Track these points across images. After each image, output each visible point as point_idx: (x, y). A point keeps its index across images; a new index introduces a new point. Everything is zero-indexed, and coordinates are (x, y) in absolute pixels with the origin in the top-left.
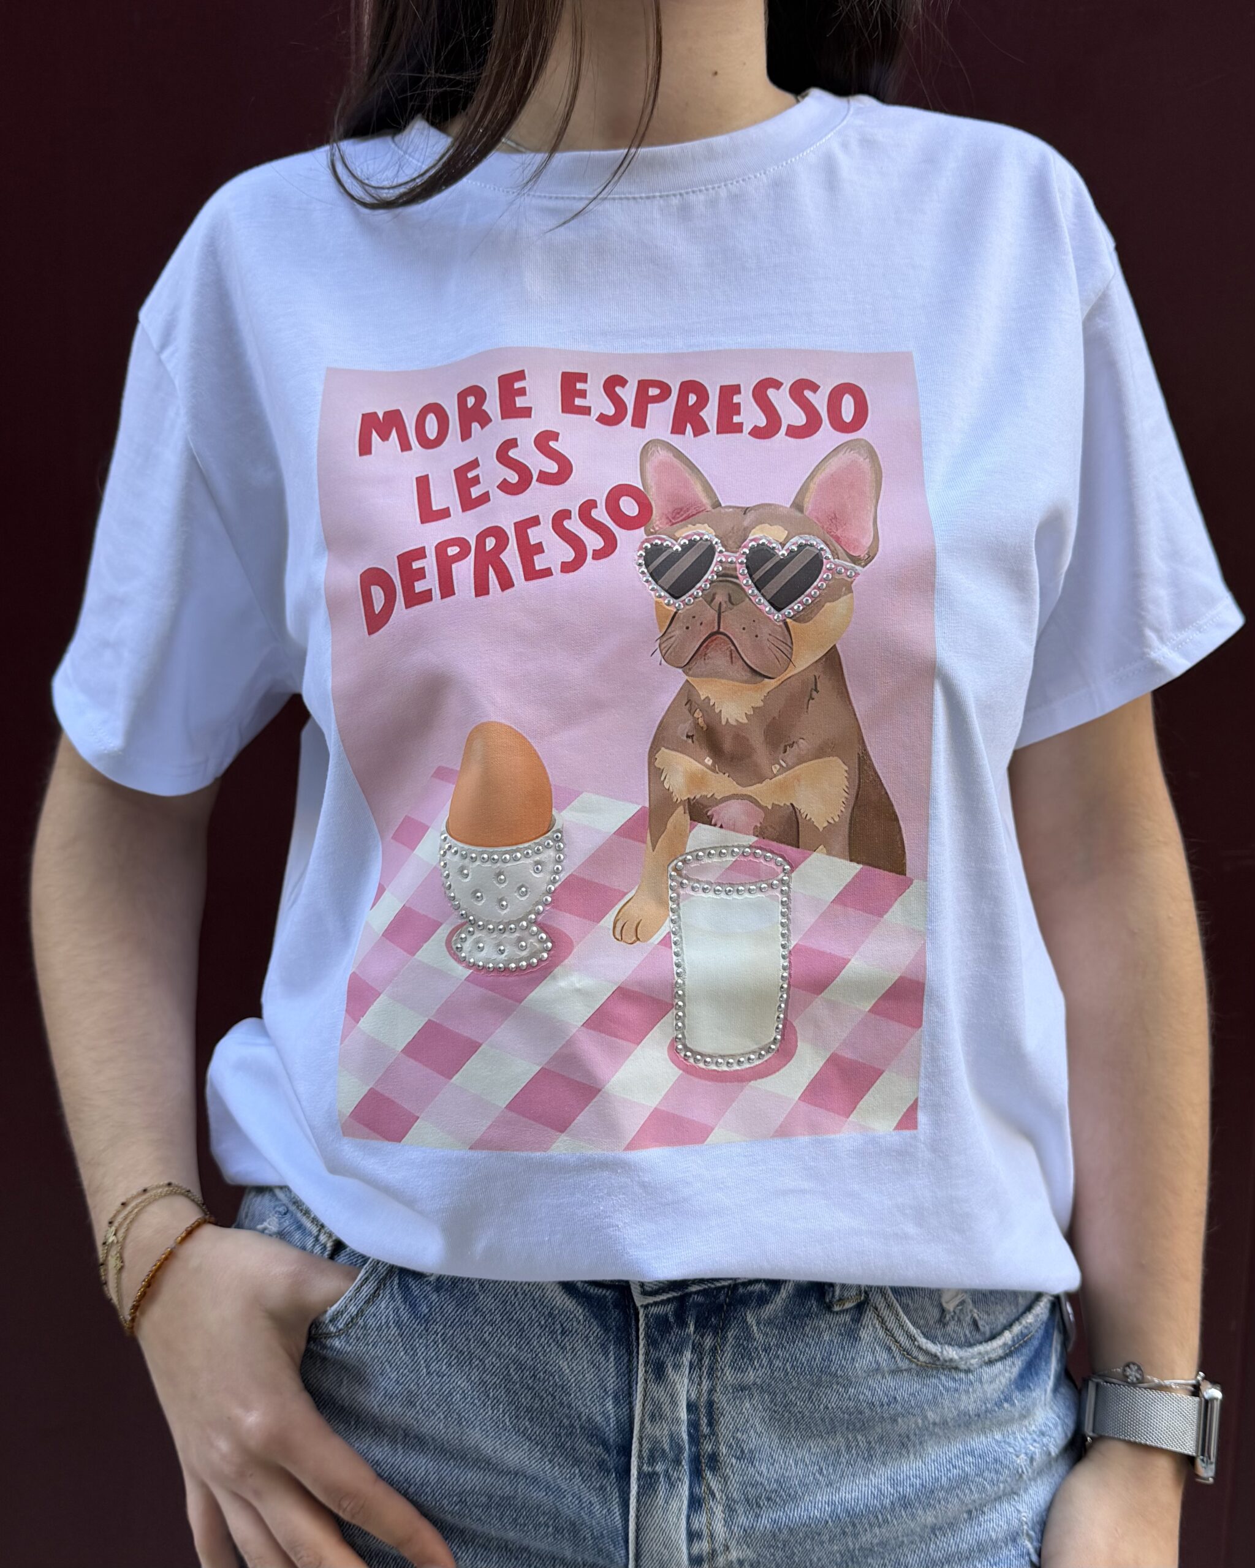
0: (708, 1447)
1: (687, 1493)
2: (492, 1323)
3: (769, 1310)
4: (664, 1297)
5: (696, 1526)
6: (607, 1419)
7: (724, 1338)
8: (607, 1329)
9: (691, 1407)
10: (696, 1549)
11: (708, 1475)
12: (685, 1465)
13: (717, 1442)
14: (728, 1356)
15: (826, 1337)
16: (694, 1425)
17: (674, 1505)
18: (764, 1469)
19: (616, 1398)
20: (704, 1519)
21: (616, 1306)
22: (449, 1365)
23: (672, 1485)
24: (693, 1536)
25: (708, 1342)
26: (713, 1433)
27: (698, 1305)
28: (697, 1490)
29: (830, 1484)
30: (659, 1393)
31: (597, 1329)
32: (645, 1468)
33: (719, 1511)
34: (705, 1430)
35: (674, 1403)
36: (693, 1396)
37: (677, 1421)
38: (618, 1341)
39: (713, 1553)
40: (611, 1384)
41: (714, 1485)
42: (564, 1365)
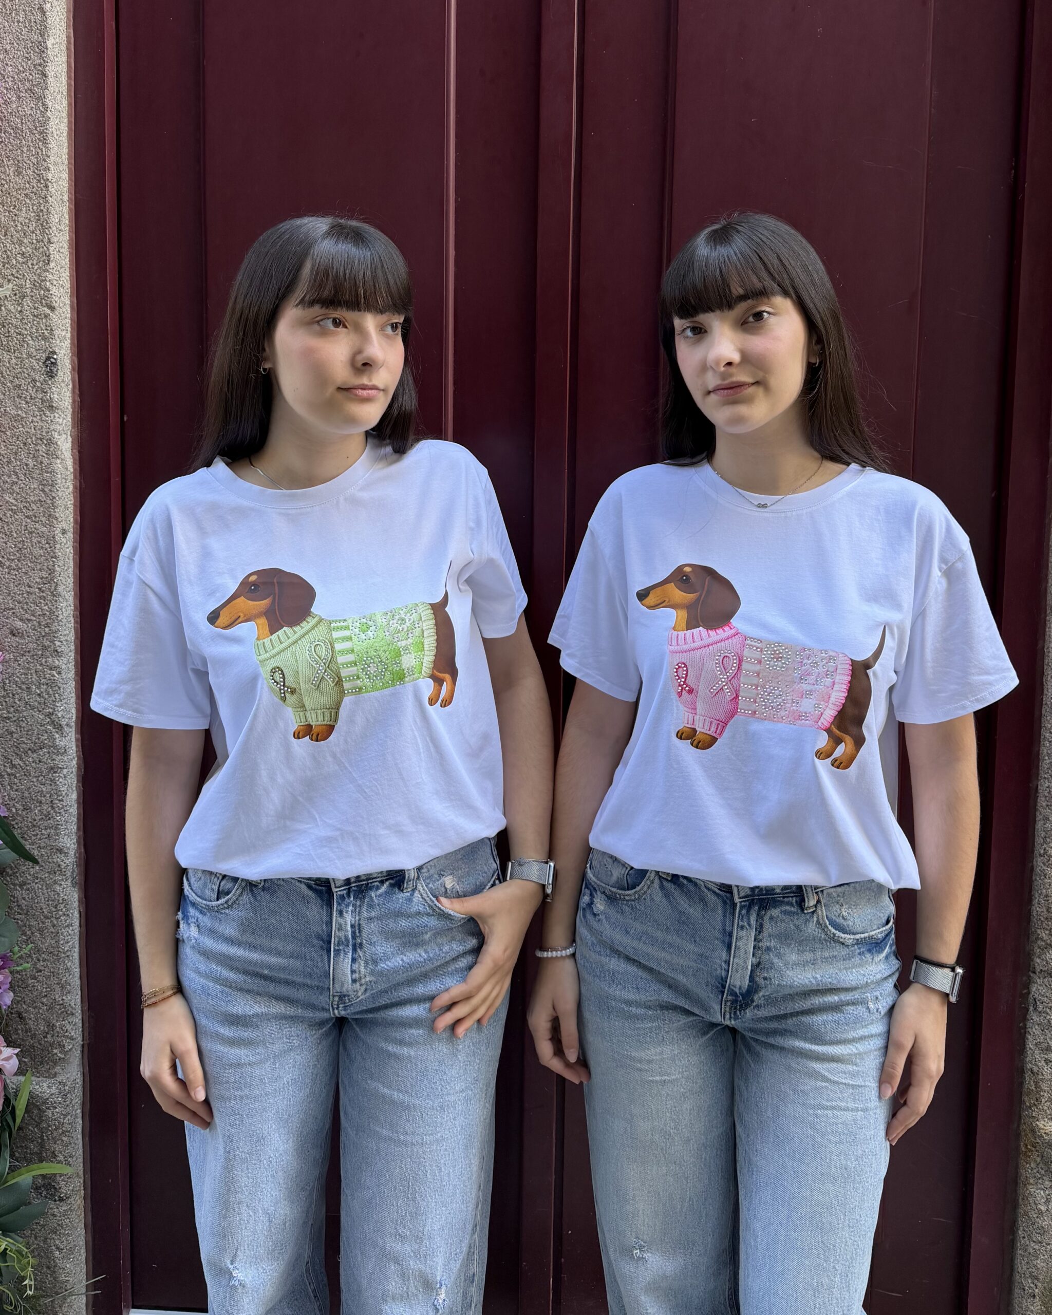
0: (359, 941)
1: (351, 957)
2: (283, 901)
3: (380, 892)
4: (343, 888)
5: (354, 968)
6: (323, 932)
7: (364, 902)
8: (323, 901)
9: (352, 926)
10: (354, 976)
11: (359, 950)
12: (350, 947)
13: (362, 939)
14: (365, 908)
15: (401, 901)
16: (353, 933)
17: (346, 961)
18: (378, 948)
19: (326, 924)
20: (357, 966)
21: (326, 892)
23: (346, 954)
24: (353, 972)
25: (358, 903)
26: (361, 936)
27: (354, 890)
28: (354, 955)
29: (402, 954)
30: (341, 920)
31: (320, 901)
32: (336, 948)
33: (362, 963)
34: (358, 934)
35: (346, 924)
36: (353, 922)
37: (347, 931)
38: (327, 905)
39: (360, 978)
40: (325, 919)
41: (361, 954)
42: (308, 914)
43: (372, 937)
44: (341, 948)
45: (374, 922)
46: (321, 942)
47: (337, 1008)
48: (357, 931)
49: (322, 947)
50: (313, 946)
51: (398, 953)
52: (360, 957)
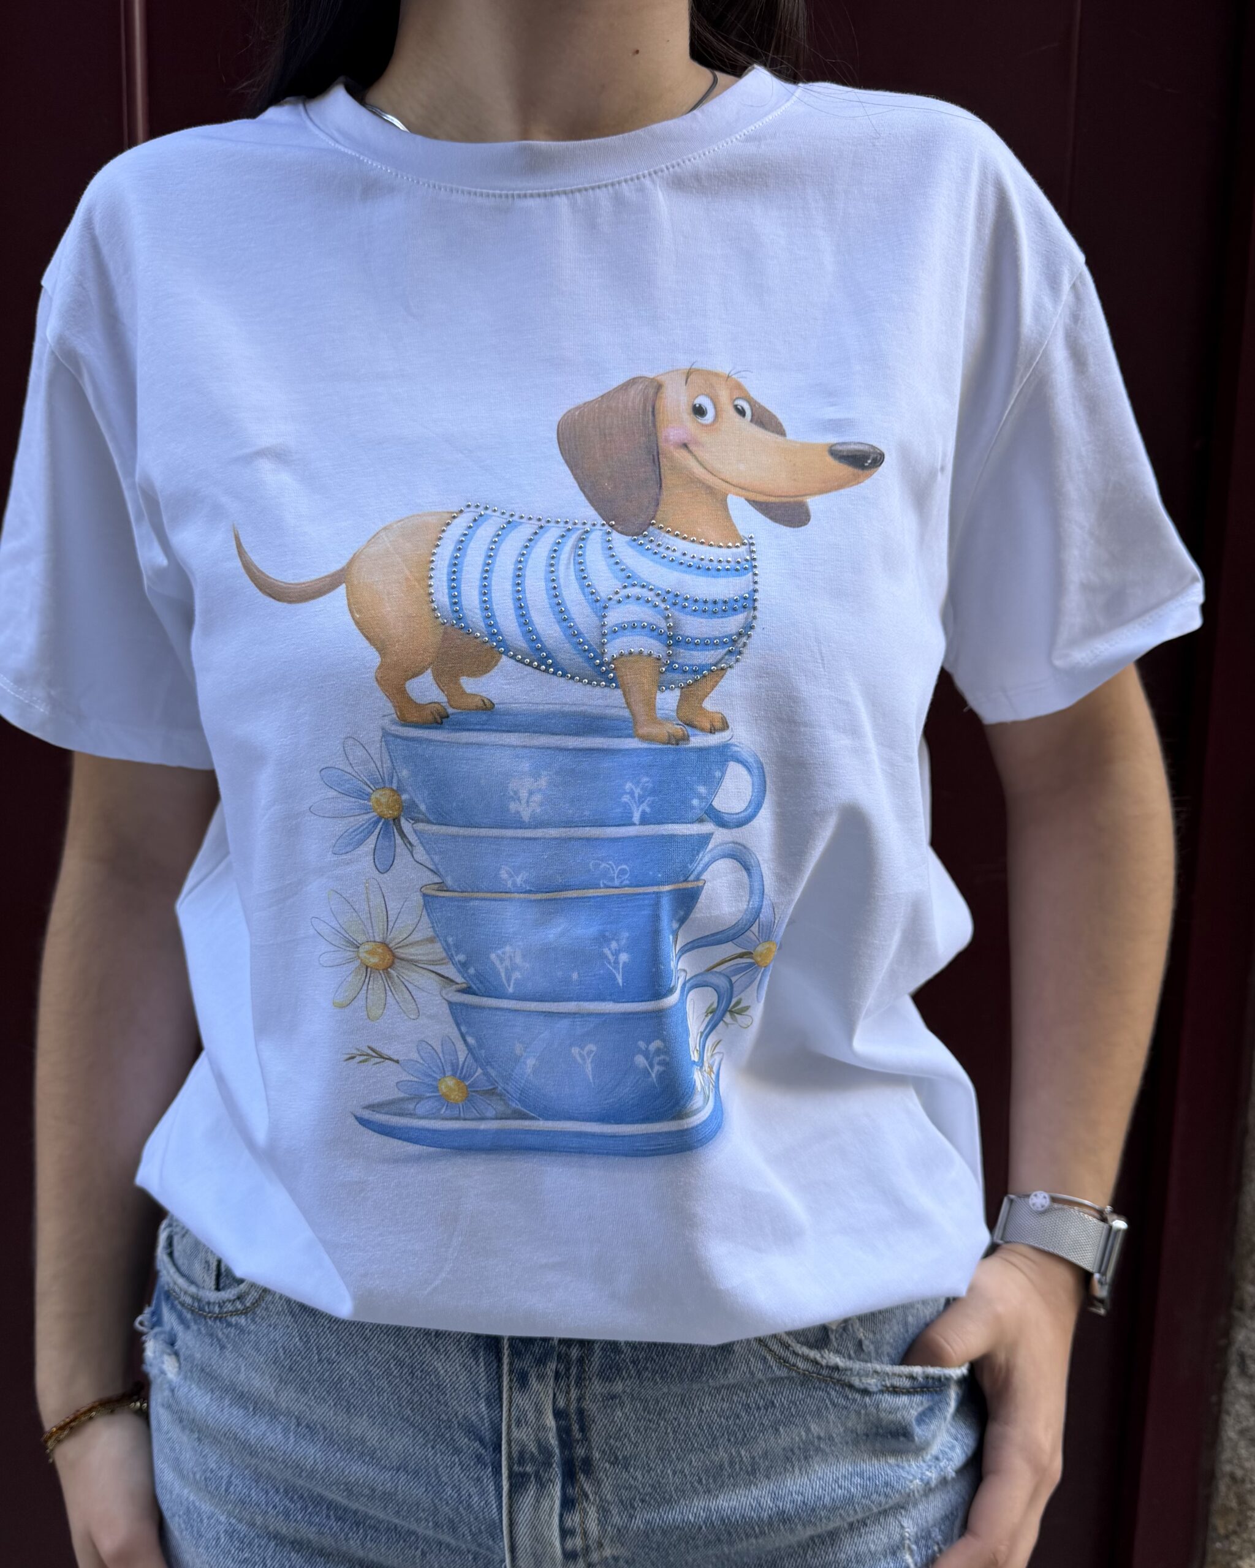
43: (618, 1444)
44: (529, 1469)
45: (622, 1404)
46: (477, 1444)
48: (576, 1427)
49: (479, 1458)
50: (457, 1451)
51: (695, 1491)
52: (587, 1496)
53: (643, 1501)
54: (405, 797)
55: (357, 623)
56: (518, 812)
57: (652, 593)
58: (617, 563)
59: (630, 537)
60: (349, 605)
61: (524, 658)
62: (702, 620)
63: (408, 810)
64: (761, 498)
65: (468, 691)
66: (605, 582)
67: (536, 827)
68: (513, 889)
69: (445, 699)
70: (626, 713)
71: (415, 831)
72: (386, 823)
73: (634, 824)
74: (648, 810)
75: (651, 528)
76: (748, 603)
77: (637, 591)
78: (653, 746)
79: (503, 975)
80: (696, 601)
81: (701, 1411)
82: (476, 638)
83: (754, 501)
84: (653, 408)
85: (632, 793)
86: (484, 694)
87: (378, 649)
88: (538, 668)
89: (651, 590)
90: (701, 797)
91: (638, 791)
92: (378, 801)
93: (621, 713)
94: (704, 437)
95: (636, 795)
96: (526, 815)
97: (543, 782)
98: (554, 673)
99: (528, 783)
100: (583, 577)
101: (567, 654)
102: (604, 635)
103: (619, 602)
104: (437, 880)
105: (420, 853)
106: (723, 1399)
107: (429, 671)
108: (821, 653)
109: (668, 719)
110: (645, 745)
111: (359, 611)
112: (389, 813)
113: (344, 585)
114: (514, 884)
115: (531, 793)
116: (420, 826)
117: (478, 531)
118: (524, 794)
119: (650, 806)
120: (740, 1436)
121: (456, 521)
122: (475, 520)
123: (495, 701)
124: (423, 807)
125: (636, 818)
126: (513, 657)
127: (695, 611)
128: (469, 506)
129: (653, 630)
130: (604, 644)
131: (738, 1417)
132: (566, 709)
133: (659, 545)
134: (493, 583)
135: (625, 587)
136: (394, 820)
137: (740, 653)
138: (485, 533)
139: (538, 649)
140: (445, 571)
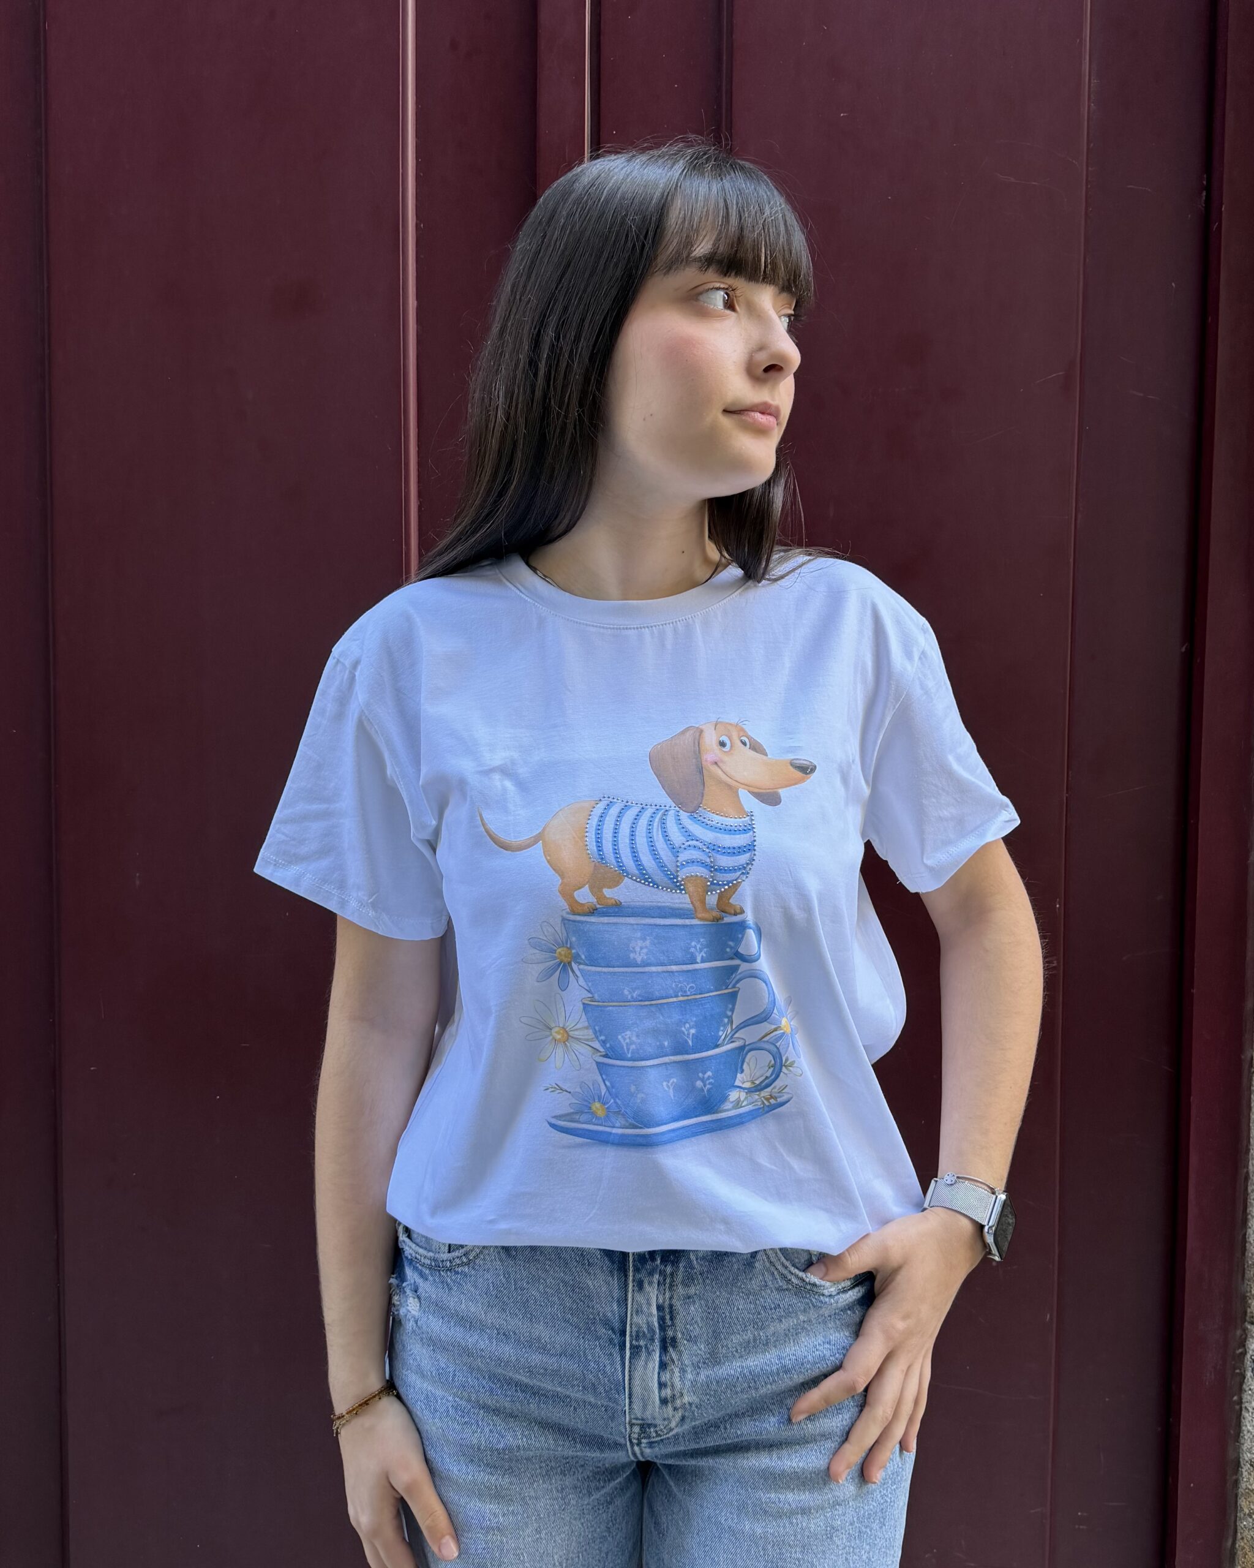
0: (670, 1333)
1: (658, 1359)
2: (550, 1260)
5: (663, 1379)
6: (614, 1315)
8: (613, 1263)
9: (660, 1308)
10: (663, 1393)
11: (671, 1349)
12: (657, 1343)
13: (675, 1331)
14: (679, 1279)
16: (662, 1319)
17: (650, 1365)
19: (618, 1301)
20: (668, 1375)
22: (528, 1283)
23: (649, 1353)
24: (662, 1385)
25: (669, 1269)
26: (673, 1325)
28: (664, 1358)
29: (741, 1357)
30: (640, 1298)
32: (634, 1342)
33: (676, 1370)
34: (669, 1323)
35: (649, 1304)
36: (661, 1301)
37: (651, 1314)
38: (619, 1269)
39: (674, 1397)
40: (616, 1294)
41: (674, 1356)
42: (590, 1283)
43: (692, 1328)
44: (642, 1343)
45: (694, 1302)
46: (610, 1332)
47: (639, 1444)
48: (668, 1317)
49: (611, 1341)
50: (598, 1338)
51: (734, 1356)
52: (673, 1361)
53: (704, 1363)
54: (573, 951)
55: (548, 862)
56: (634, 959)
57: (702, 844)
58: (683, 828)
59: (689, 814)
60: (544, 852)
61: (637, 879)
62: (728, 857)
63: (576, 958)
64: (756, 790)
65: (608, 896)
66: (677, 838)
67: (644, 966)
68: (631, 1000)
69: (596, 900)
70: (691, 906)
71: (579, 969)
72: (564, 966)
73: (698, 963)
74: (704, 955)
75: (700, 809)
76: (751, 848)
77: (694, 843)
78: (706, 923)
79: (625, 1048)
80: (724, 848)
81: (738, 1309)
82: (611, 868)
83: (753, 793)
84: (699, 743)
85: (695, 947)
86: (616, 898)
87: (559, 875)
88: (644, 884)
89: (701, 842)
90: (731, 948)
91: (698, 946)
92: (560, 953)
93: (688, 907)
94: (726, 758)
95: (698, 948)
96: (639, 960)
97: (648, 942)
98: (653, 886)
99: (640, 943)
100: (666, 835)
101: (658, 876)
102: (678, 866)
103: (685, 849)
104: (590, 996)
105: (581, 981)
106: (750, 1303)
107: (587, 886)
108: (790, 871)
109: (712, 909)
110: (702, 923)
111: (550, 856)
112: (566, 960)
113: (541, 842)
114: (632, 997)
115: (641, 948)
116: (582, 967)
117: (610, 811)
118: (638, 949)
119: (705, 953)
120: (760, 1324)
121: (598, 805)
122: (608, 805)
123: (622, 901)
124: (583, 957)
125: (699, 959)
126: (631, 878)
127: (724, 853)
128: (604, 797)
129: (703, 863)
130: (678, 871)
131: (759, 1314)
132: (659, 904)
133: (704, 818)
134: (619, 839)
135: (688, 841)
136: (568, 963)
137: (748, 873)
138: (614, 811)
139: (644, 874)
140: (594, 833)
